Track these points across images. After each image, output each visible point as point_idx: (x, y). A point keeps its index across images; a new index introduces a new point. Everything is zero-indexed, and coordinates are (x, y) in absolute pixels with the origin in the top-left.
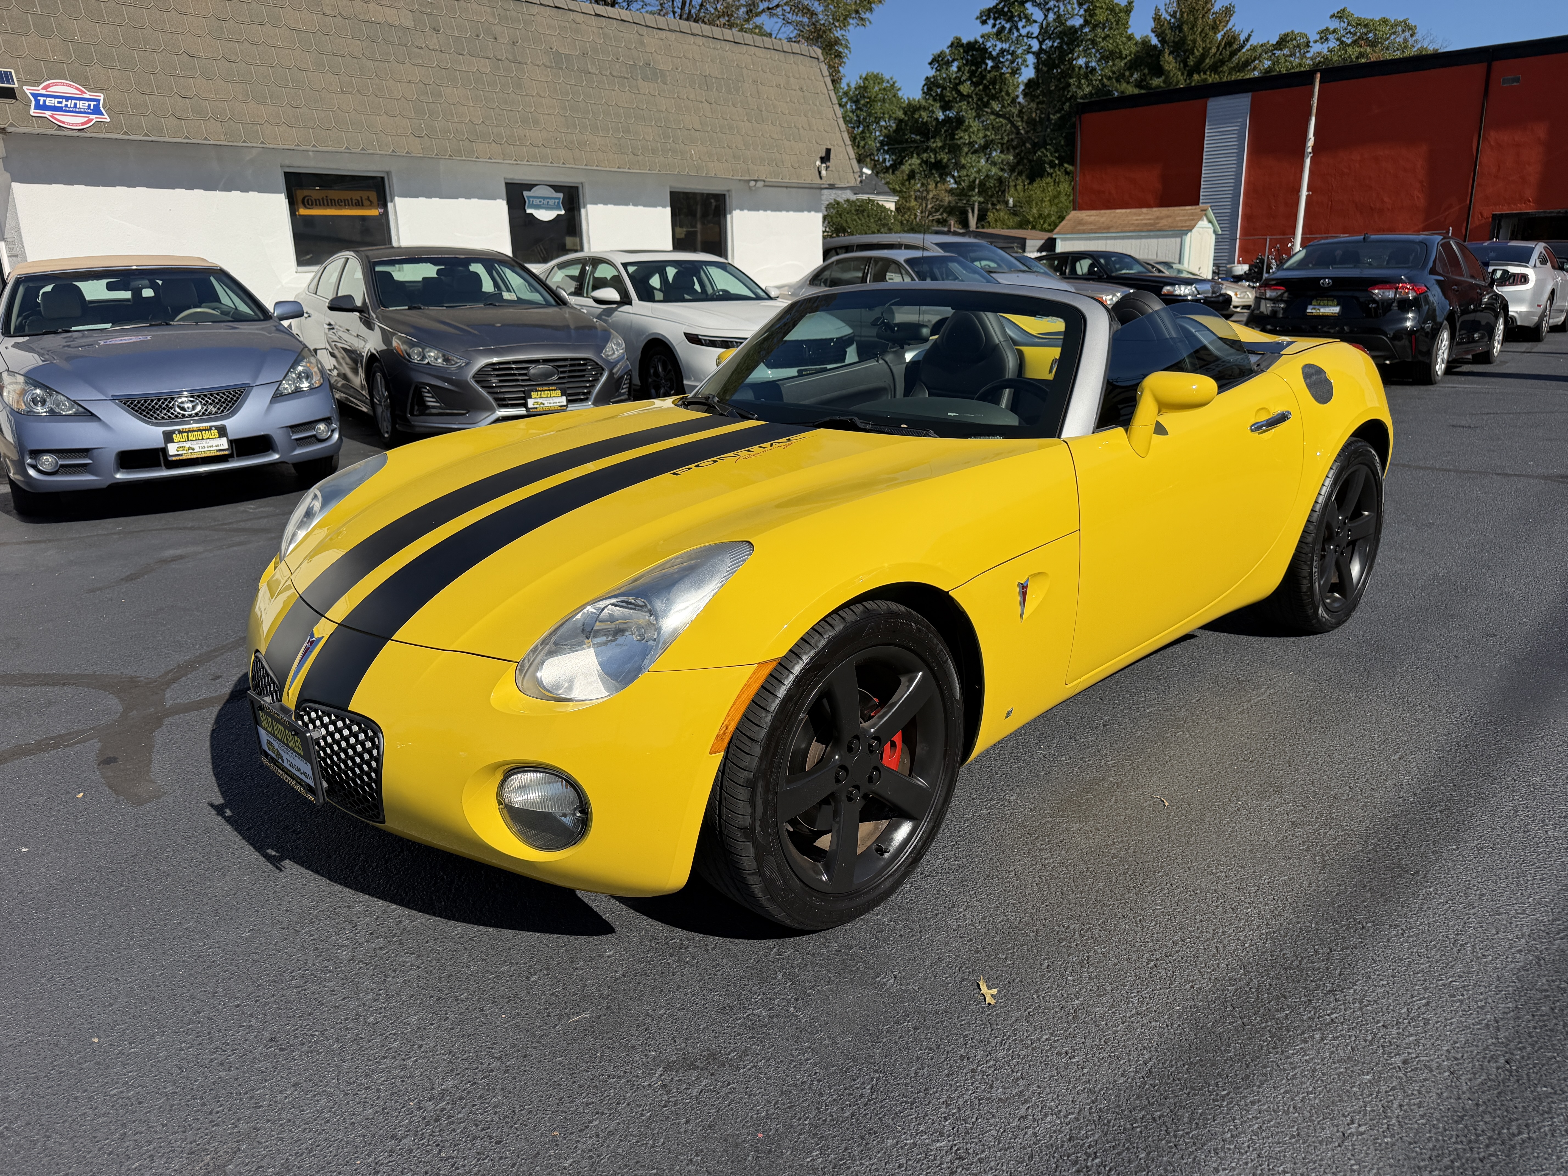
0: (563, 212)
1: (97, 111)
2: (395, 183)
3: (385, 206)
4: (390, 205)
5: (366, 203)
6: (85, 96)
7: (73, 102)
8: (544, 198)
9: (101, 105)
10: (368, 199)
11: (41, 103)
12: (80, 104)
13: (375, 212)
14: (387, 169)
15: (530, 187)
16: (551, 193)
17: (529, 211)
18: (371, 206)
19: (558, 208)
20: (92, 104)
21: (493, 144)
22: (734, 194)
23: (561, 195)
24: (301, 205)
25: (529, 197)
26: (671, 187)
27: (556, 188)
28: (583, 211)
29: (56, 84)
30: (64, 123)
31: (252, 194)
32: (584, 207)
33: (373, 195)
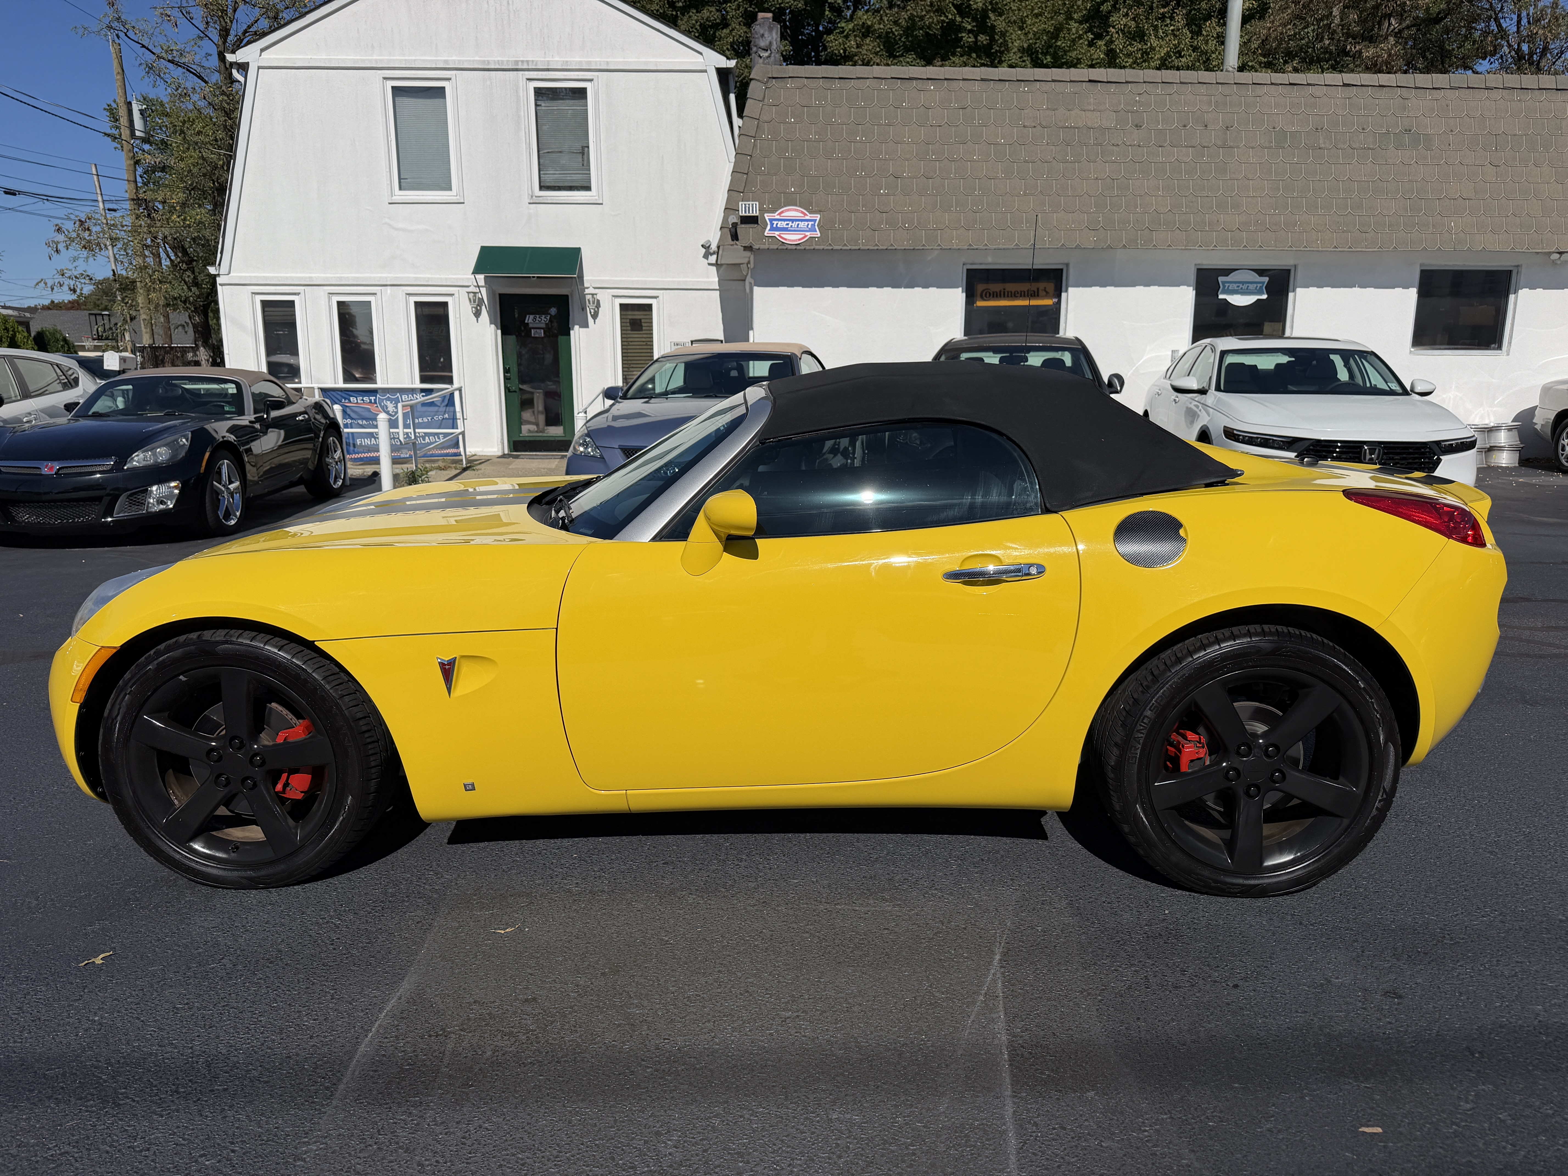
0: (1265, 297)
1: (813, 229)
2: (1072, 274)
3: (1059, 296)
4: (1064, 295)
5: (1041, 293)
6: (807, 218)
7: (797, 223)
8: (1243, 283)
9: (816, 224)
10: (1045, 290)
11: (775, 226)
12: (802, 224)
13: (1049, 302)
14: (1066, 262)
15: (1227, 272)
16: (1256, 277)
17: (1221, 297)
18: (1047, 295)
19: (1260, 292)
20: (810, 223)
21: (1178, 231)
22: (1523, 270)
23: (1266, 279)
24: (979, 297)
25: (1224, 283)
26: (1421, 265)
27: (1261, 272)
28: (1291, 295)
29: (788, 210)
30: (786, 239)
31: (933, 290)
32: (1294, 291)
33: (1050, 287)
